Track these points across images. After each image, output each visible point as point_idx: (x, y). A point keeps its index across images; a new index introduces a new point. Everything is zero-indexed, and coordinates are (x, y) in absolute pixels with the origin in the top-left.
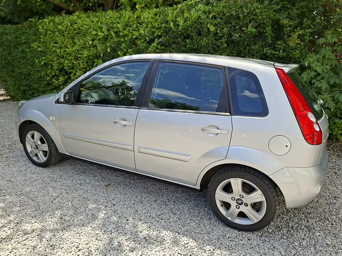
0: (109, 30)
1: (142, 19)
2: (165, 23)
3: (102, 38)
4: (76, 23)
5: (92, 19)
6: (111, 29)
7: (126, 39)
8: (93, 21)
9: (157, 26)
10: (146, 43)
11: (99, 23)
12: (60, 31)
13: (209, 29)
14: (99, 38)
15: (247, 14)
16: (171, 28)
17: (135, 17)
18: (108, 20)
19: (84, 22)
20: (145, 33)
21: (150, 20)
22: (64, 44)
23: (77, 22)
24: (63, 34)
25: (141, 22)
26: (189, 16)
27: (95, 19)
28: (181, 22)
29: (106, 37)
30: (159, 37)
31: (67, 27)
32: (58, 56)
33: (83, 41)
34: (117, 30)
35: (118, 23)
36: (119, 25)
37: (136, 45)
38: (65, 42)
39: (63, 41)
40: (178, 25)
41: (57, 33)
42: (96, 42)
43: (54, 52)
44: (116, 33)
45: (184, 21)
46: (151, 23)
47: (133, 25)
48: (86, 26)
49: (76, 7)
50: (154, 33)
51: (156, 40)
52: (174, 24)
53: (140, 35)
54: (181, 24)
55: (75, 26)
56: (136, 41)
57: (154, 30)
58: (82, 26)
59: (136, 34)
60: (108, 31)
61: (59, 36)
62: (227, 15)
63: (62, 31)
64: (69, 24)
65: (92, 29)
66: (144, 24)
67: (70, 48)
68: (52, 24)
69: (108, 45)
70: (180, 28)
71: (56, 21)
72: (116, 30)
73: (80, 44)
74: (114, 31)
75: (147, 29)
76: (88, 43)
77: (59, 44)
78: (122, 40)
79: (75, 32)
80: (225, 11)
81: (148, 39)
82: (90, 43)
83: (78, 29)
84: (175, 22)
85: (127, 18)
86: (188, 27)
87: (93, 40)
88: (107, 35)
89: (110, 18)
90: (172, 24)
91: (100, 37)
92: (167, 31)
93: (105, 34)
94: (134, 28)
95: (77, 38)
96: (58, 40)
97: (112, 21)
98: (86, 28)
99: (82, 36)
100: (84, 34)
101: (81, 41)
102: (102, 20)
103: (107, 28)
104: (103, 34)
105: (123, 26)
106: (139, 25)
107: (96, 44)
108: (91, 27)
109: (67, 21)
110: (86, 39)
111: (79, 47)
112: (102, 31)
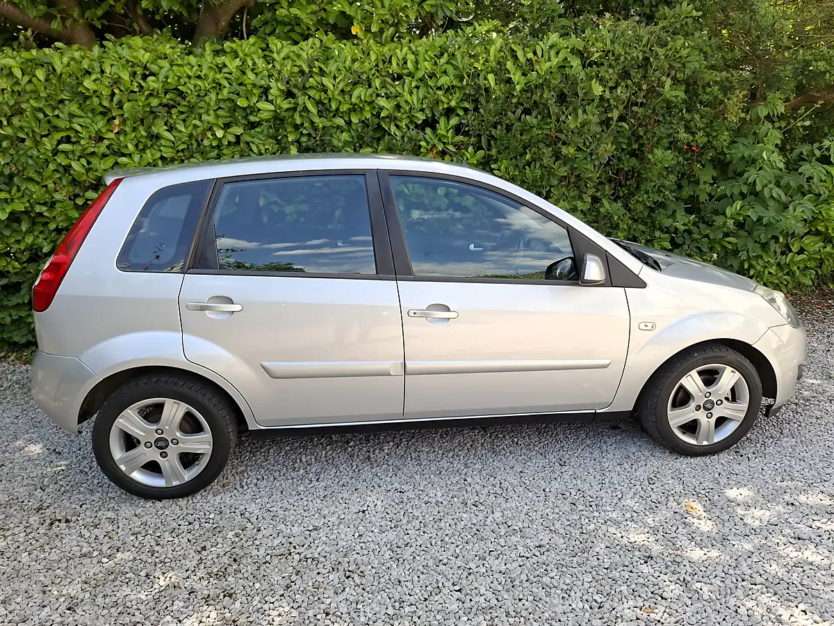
0: (291, 95)
1: (394, 64)
2: (469, 76)
3: (268, 120)
4: (153, 74)
6: (298, 93)
7: (353, 120)
10: (413, 130)
11: (251, 75)
12: (86, 98)
14: (256, 120)
16: (489, 89)
17: (373, 58)
19: (187, 70)
20: (412, 102)
22: (106, 142)
23: (154, 68)
24: (100, 108)
25: (393, 72)
27: (233, 65)
28: (516, 77)
29: (283, 114)
31: (115, 84)
32: (74, 182)
33: (190, 128)
34: (323, 94)
35: (322, 72)
36: (326, 81)
37: (382, 134)
38: (111, 135)
39: (103, 131)
40: (508, 81)
41: (71, 107)
42: (238, 130)
43: (58, 172)
44: (318, 103)
45: (521, 72)
46: (430, 77)
47: (374, 81)
48: (198, 83)
50: (437, 101)
51: (442, 121)
52: (496, 77)
53: (398, 107)
54: (517, 79)
55: (153, 83)
56: (384, 125)
58: (184, 84)
59: (387, 105)
60: (285, 99)
61: (82, 117)
64: (125, 76)
67: (133, 155)
68: (41, 74)
69: (292, 138)
70: (518, 88)
71: (58, 66)
72: (317, 94)
73: (173, 140)
74: (313, 99)
75: (418, 92)
76: (213, 134)
77: (83, 142)
78: (340, 121)
79: (154, 102)
81: (421, 117)
82: (220, 134)
83: (162, 91)
84: (499, 73)
85: (350, 59)
86: (536, 87)
87: (228, 126)
88: (289, 110)
90: (491, 77)
91: (264, 115)
92: (477, 96)
93: (277, 107)
94: (377, 88)
95: (160, 122)
96: (79, 128)
97: (296, 70)
98: (198, 88)
99: (182, 113)
100: (191, 108)
101: (183, 130)
102: (254, 64)
103: (283, 88)
104: (272, 108)
105: (339, 83)
106: (389, 80)
107: (238, 137)
108: (218, 86)
109: (112, 66)
110: (201, 121)
111: (172, 148)
112: (267, 97)
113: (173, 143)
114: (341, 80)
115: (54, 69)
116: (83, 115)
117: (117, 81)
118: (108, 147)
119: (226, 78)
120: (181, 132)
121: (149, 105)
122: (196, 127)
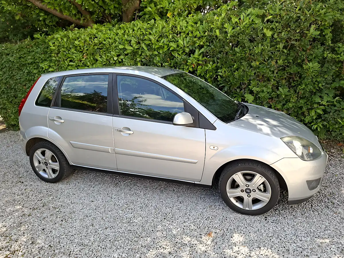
0: (139, 43)
1: (178, 28)
2: (208, 31)
3: (131, 53)
4: (96, 37)
5: (115, 32)
6: (141, 42)
7: (161, 52)
8: (118, 34)
9: (199, 35)
10: (185, 55)
11: (126, 36)
12: (76, 47)
13: (264, 35)
14: (126, 53)
15: (310, 15)
16: (216, 36)
17: (170, 26)
18: (136, 32)
19: (106, 36)
20: (184, 43)
21: (190, 28)
22: (82, 62)
23: (97, 35)
24: (80, 50)
25: (178, 31)
26: (238, 21)
27: (120, 32)
28: (229, 30)
29: (135, 50)
30: (201, 47)
31: (85, 42)
33: (106, 57)
34: (150, 42)
35: (150, 34)
36: (151, 37)
37: (172, 57)
38: (84, 59)
39: (81, 58)
40: (226, 32)
41: (73, 50)
42: (122, 57)
44: (148, 46)
45: (232, 28)
46: (192, 33)
47: (169, 35)
48: (109, 40)
49: (86, 20)
50: (194, 43)
51: (197, 51)
52: (220, 31)
53: (178, 46)
54: (229, 31)
55: (96, 41)
56: (173, 53)
57: (195, 39)
58: (105, 41)
59: (173, 45)
60: (137, 45)
61: (76, 53)
62: (285, 18)
63: (80, 47)
64: (88, 39)
65: (117, 43)
66: (182, 34)
68: (65, 40)
69: (138, 59)
70: (229, 35)
71: (71, 36)
72: (147, 42)
73: (102, 61)
74: (146, 44)
75: (186, 39)
76: (113, 59)
77: (76, 62)
78: (156, 53)
79: (96, 47)
80: (283, 13)
81: (187, 50)
82: (115, 58)
83: (99, 44)
84: (222, 29)
85: (161, 28)
86: (238, 34)
87: (118, 56)
88: (137, 49)
89: (138, 29)
90: (218, 31)
91: (129, 51)
92: (211, 40)
93: (134, 48)
94: (170, 39)
95: (98, 55)
96: (75, 57)
97: (141, 33)
98: (109, 42)
99: (105, 51)
100: (107, 49)
101: (104, 57)
102: (129, 32)
103: (136, 40)
104: (132, 48)
105: (156, 37)
106: (176, 35)
107: (122, 59)
108: (115, 41)
109: (84, 35)
110: (110, 54)
111: (101, 64)
112: (130, 44)
113: (102, 62)
114: (157, 36)
115: (69, 38)
116: (76, 52)
117: (85, 41)
118: (83, 63)
119: (118, 38)
120: (104, 58)
121: (94, 48)
122: (108, 56)
